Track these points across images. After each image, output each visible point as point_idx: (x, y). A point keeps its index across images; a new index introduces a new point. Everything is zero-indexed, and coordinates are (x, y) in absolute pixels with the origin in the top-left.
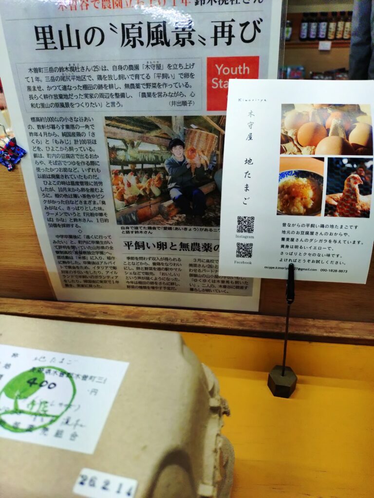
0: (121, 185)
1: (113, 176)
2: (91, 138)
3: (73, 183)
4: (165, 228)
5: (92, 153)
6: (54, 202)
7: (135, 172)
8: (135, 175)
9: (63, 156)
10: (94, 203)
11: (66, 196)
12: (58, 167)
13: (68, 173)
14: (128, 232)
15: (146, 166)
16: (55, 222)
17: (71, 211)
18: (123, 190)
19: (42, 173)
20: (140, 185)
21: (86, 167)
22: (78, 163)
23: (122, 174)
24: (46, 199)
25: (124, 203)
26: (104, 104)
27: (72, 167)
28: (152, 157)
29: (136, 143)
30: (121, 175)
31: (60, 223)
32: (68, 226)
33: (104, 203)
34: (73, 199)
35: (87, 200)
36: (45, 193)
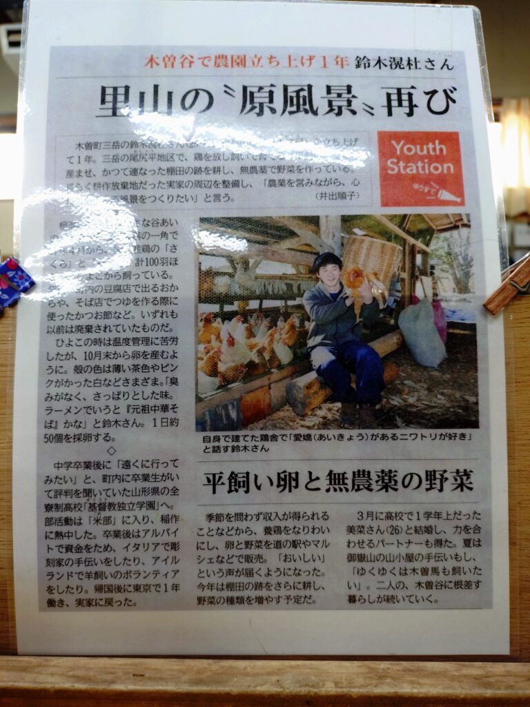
0: (215, 344)
1: (201, 324)
2: (169, 255)
3: (117, 342)
4: (297, 437)
5: (168, 282)
6: (68, 383)
7: (245, 315)
8: (245, 321)
9: (108, 290)
10: (155, 382)
11: (97, 369)
12: (93, 309)
13: (111, 322)
14: (216, 450)
15: (268, 304)
16: (61, 430)
17: (102, 402)
18: (219, 352)
19: (58, 322)
20: (253, 341)
21: (151, 308)
22: (136, 301)
23: (219, 320)
24: (54, 377)
25: (217, 380)
26: (201, 197)
27: (121, 309)
28: (281, 287)
29: (251, 262)
30: (217, 323)
31: (72, 431)
32: (88, 437)
33: (174, 381)
34: (112, 376)
35: (141, 376)
36: (54, 364)
